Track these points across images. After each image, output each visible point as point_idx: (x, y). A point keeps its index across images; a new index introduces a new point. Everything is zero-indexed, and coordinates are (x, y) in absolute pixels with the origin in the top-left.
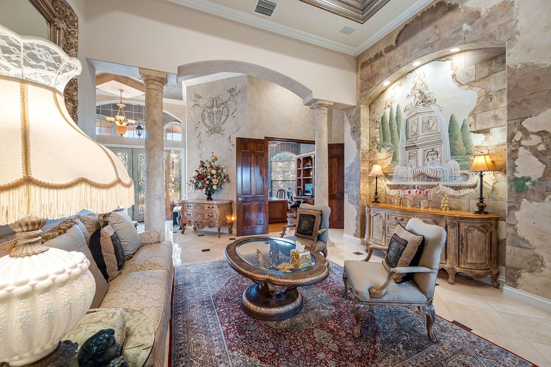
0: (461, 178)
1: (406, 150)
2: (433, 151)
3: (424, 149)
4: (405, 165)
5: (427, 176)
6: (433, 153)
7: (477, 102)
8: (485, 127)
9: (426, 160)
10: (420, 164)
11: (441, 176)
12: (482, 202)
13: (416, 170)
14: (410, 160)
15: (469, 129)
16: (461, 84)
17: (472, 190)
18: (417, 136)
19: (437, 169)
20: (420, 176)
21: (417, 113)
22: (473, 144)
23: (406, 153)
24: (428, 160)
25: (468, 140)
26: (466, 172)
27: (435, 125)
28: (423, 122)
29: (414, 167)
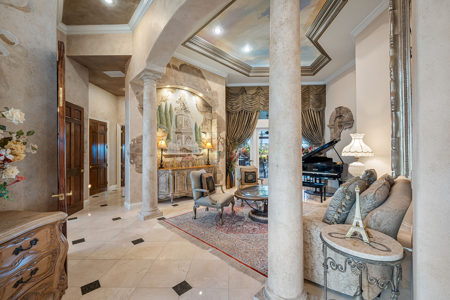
0: (199, 151)
1: (176, 134)
2: (189, 137)
3: (186, 135)
4: (175, 143)
5: (187, 150)
6: (189, 138)
7: (203, 121)
8: (205, 131)
9: (186, 141)
10: (184, 143)
11: (192, 150)
12: (208, 160)
13: (181, 146)
14: (178, 140)
15: (201, 131)
16: (199, 110)
17: (202, 156)
18: (182, 127)
19: (191, 146)
20: (184, 150)
21: (182, 114)
22: (202, 138)
23: (176, 136)
24: (187, 141)
25: (201, 135)
26: (201, 148)
27: (190, 124)
28: (185, 120)
29: (180, 144)
